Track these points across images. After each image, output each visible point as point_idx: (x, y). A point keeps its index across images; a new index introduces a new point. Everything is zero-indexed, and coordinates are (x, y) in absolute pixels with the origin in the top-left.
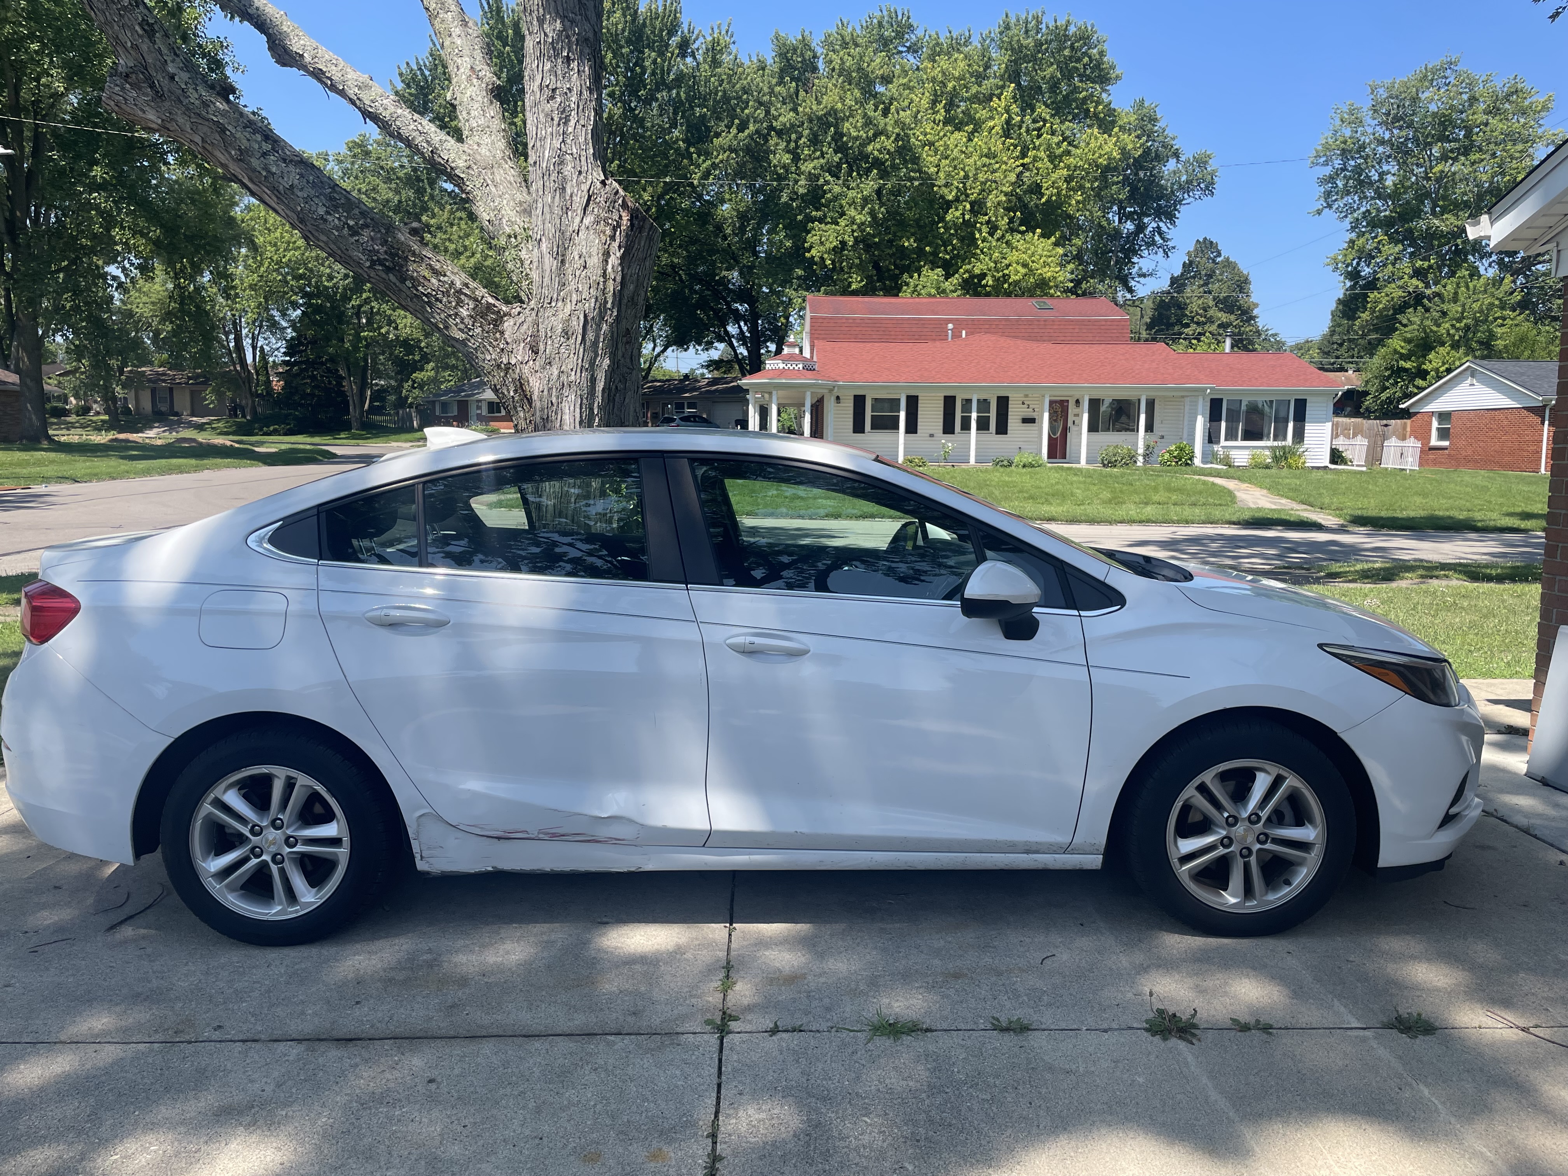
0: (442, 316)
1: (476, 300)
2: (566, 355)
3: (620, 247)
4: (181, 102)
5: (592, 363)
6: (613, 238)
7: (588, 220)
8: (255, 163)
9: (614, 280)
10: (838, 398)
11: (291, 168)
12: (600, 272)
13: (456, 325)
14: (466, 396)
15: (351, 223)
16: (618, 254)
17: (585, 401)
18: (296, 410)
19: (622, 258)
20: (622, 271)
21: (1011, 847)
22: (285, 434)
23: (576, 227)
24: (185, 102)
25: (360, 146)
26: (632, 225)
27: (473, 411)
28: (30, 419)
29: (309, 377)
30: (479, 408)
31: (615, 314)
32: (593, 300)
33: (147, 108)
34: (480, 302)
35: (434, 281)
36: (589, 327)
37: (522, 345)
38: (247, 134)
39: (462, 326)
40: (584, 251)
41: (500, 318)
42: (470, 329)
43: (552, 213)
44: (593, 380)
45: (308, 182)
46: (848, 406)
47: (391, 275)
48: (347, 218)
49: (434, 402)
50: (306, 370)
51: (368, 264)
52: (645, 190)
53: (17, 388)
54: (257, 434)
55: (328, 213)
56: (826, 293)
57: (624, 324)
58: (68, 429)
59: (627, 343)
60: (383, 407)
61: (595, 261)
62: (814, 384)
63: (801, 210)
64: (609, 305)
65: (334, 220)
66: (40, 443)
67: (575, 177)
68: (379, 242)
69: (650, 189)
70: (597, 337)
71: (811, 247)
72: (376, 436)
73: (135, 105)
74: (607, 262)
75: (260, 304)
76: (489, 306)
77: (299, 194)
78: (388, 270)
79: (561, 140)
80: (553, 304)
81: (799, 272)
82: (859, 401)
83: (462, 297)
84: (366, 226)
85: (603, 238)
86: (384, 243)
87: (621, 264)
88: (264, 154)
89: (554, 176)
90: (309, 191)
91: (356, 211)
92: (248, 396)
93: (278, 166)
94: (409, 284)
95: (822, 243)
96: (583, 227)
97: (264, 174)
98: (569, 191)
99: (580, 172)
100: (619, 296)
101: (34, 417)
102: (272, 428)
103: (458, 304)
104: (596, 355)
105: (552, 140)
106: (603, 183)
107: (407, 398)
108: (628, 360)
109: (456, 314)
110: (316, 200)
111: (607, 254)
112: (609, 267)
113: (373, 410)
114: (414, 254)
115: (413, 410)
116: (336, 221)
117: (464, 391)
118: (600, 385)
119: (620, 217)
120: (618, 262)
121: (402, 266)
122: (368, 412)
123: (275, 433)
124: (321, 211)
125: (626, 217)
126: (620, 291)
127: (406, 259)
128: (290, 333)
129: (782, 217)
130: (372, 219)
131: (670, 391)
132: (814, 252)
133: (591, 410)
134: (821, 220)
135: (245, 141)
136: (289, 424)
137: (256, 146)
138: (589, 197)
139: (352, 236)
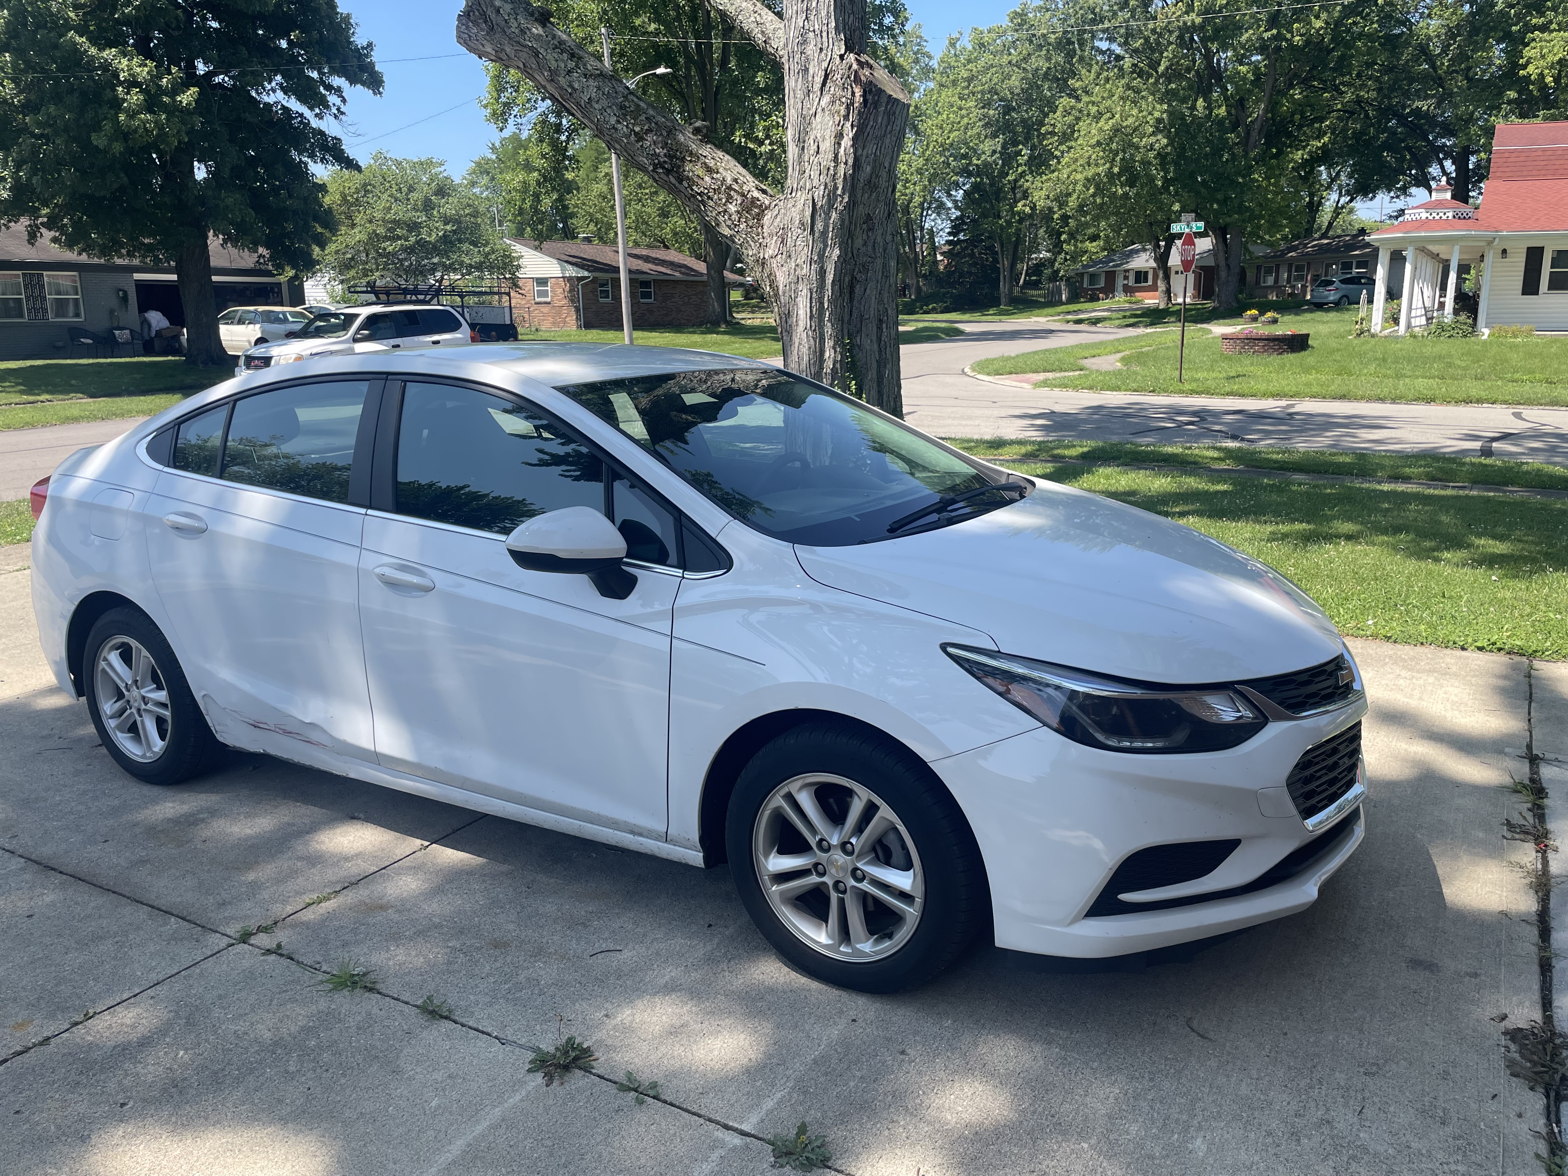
0: (714, 214)
1: (743, 195)
2: (801, 248)
3: (852, 126)
4: (505, 33)
5: (821, 255)
6: (846, 117)
7: (823, 103)
8: (562, 81)
9: (846, 163)
10: (1504, 251)
11: (591, 82)
12: (831, 156)
13: (724, 221)
14: (1114, 266)
15: (637, 129)
16: (851, 135)
17: (814, 295)
18: (955, 288)
19: (855, 139)
20: (855, 153)
21: (615, 824)
22: (942, 312)
23: (812, 111)
24: (508, 32)
25: (1020, 15)
26: (865, 101)
27: (1120, 282)
28: (713, 306)
29: (969, 255)
30: (1126, 278)
31: (846, 200)
32: (822, 187)
33: (484, 42)
34: (746, 197)
35: (707, 179)
36: (817, 217)
37: (775, 238)
38: (556, 55)
39: (729, 223)
40: (819, 135)
41: (763, 209)
42: (736, 225)
43: (795, 97)
44: (822, 273)
45: (604, 94)
46: (1519, 262)
47: (671, 177)
48: (634, 125)
49: (1083, 274)
50: (966, 248)
51: (651, 168)
52: (1317, 17)
53: (705, 278)
54: (918, 313)
55: (618, 122)
56: (1546, 119)
57: (861, 210)
58: (753, 312)
59: (870, 229)
60: (1039, 282)
61: (827, 145)
62: (1463, 236)
63: (1519, 17)
64: (839, 192)
65: (622, 128)
66: (720, 326)
67: (816, 55)
68: (660, 145)
69: (1324, 16)
70: (826, 226)
71: (1528, 63)
72: (1021, 311)
73: (477, 40)
74: (839, 144)
75: (925, 187)
76: (754, 200)
77: (596, 106)
78: (668, 172)
79: (804, 17)
80: (794, 194)
81: (1512, 94)
82: (1534, 255)
83: (732, 193)
84: (650, 130)
85: (837, 119)
86: (665, 145)
87: (853, 146)
88: (569, 72)
89: (797, 56)
90: (604, 103)
91: (643, 117)
92: (914, 276)
93: (579, 81)
94: (685, 183)
95: (1543, 57)
96: (819, 110)
97: (570, 91)
98: (811, 72)
99: (821, 49)
100: (851, 182)
101: (716, 304)
102: (930, 307)
103: (727, 201)
104: (826, 246)
105: (797, 18)
106: (842, 57)
107: (1058, 271)
108: (870, 249)
109: (725, 211)
110: (608, 110)
111: (840, 136)
112: (842, 150)
113: (1028, 284)
114: (691, 154)
115: (1063, 284)
116: (625, 129)
117: (1113, 261)
118: (830, 278)
119: (853, 93)
120: (850, 143)
121: (679, 167)
122: (1023, 287)
123: (934, 311)
124: (613, 120)
125: (858, 92)
126: (853, 176)
127: (683, 159)
128: (955, 214)
129: (1494, 29)
130: (656, 124)
131: (1337, 249)
132: (1531, 68)
133: (822, 304)
134: (1544, 28)
135: (554, 62)
136: (946, 302)
137: (563, 65)
138: (826, 76)
139: (637, 141)
